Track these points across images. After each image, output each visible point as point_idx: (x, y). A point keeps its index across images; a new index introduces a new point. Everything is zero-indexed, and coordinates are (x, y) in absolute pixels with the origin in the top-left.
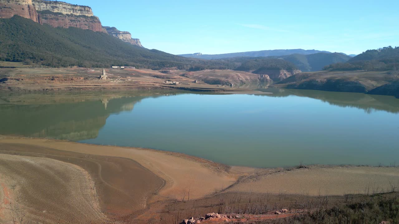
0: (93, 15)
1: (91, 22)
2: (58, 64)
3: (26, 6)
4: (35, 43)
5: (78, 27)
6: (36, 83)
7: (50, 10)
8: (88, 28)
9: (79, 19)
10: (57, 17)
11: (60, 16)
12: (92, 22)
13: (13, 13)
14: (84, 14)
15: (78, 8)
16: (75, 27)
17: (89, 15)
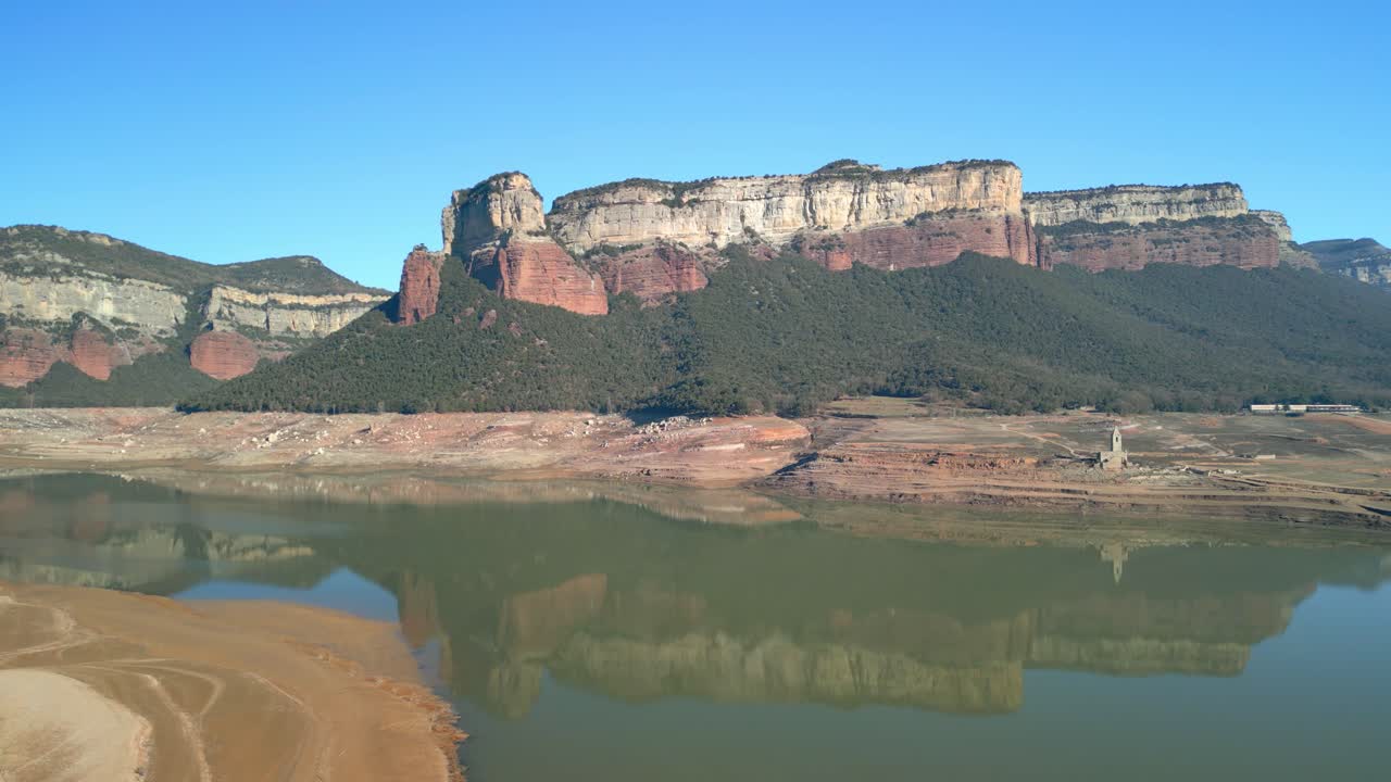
0: (1245, 212)
1: (1234, 236)
2: (1020, 402)
3: (1001, 222)
4: (998, 333)
5: (1181, 260)
6: (882, 471)
7: (1088, 219)
8: (1218, 262)
9: (1186, 233)
10: (1108, 237)
11: (1120, 234)
12: (1236, 236)
13: (958, 246)
14: (1210, 214)
15: (1189, 195)
16: (1170, 260)
17: (1230, 214)
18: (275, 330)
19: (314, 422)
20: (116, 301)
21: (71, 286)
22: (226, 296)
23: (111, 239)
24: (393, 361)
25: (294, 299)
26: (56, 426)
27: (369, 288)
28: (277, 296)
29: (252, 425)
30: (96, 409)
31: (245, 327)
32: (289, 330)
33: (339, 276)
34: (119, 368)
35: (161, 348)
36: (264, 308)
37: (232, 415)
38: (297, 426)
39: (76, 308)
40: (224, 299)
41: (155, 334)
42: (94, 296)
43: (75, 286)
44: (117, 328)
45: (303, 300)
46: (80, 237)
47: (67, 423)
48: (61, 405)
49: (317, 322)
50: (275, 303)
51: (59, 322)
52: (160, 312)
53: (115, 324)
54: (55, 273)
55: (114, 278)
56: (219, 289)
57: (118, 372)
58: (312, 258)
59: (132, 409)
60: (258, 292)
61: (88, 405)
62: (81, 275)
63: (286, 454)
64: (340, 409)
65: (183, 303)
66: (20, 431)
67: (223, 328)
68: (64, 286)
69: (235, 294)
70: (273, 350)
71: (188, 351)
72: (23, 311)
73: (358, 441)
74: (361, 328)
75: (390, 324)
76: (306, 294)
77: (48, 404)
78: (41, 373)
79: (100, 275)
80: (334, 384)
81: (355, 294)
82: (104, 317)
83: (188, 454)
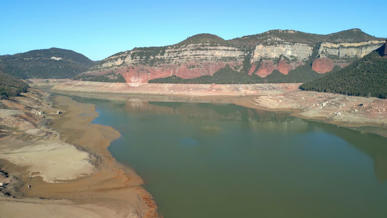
18: (341, 55)
19: (341, 99)
20: (292, 50)
21: (280, 47)
22: (325, 46)
23: (294, 31)
24: (378, 74)
25: (349, 45)
26: (271, 89)
27: (378, 38)
28: (343, 44)
29: (319, 97)
30: (283, 84)
31: (331, 55)
32: (346, 55)
33: (367, 35)
34: (291, 71)
35: (303, 64)
36: (338, 48)
37: (314, 92)
38: (334, 99)
39: (280, 54)
40: (325, 47)
41: (302, 59)
42: (286, 49)
43: (281, 47)
44: (291, 59)
45: (352, 45)
46: (285, 32)
47: (274, 88)
48: (273, 82)
49: (357, 52)
50: (342, 47)
51: (276, 58)
52: (304, 53)
53: (291, 58)
54: (276, 44)
55: (292, 43)
56: (323, 44)
57: (291, 72)
58: (358, 29)
59: (293, 84)
60: (336, 43)
61: (281, 83)
62: (282, 44)
63: (327, 113)
64: (352, 94)
65: (312, 49)
66: (261, 91)
67: (323, 57)
68: (278, 47)
69: (329, 45)
70: (340, 63)
71: (311, 65)
72: (267, 55)
73: (356, 110)
74: (367, 59)
75: (380, 57)
76: (353, 43)
77: (270, 82)
78: (270, 73)
79: (288, 43)
80: (352, 83)
81: (372, 41)
82: (288, 55)
83: (296, 107)
